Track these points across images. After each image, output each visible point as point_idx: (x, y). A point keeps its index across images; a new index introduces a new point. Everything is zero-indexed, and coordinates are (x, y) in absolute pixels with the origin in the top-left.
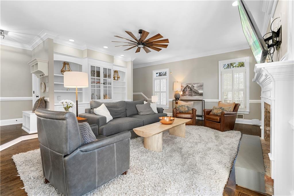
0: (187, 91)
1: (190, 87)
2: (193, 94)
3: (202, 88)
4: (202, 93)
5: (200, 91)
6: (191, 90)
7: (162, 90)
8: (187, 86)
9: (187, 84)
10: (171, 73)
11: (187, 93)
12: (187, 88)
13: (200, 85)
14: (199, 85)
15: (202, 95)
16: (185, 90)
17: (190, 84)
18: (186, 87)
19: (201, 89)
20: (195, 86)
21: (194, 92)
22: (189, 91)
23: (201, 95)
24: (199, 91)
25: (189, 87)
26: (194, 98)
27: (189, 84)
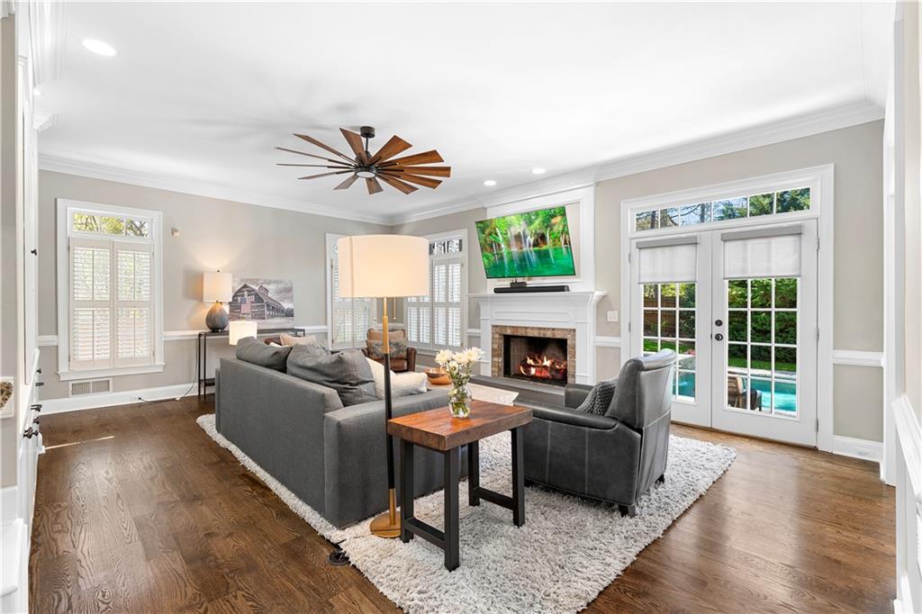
0: (244, 302)
1: (254, 290)
2: (267, 312)
3: (290, 295)
4: (292, 310)
5: (286, 305)
6: (259, 299)
7: (122, 297)
8: (245, 286)
9: (242, 280)
10: (176, 234)
11: (246, 308)
12: (246, 293)
13: (286, 288)
14: (281, 286)
15: (292, 316)
16: (239, 301)
17: (255, 281)
18: (240, 291)
19: (288, 298)
20: (271, 288)
21: (268, 306)
22: (252, 302)
23: (289, 314)
24: (282, 303)
25: (251, 292)
26: (270, 324)
27: (250, 280)
